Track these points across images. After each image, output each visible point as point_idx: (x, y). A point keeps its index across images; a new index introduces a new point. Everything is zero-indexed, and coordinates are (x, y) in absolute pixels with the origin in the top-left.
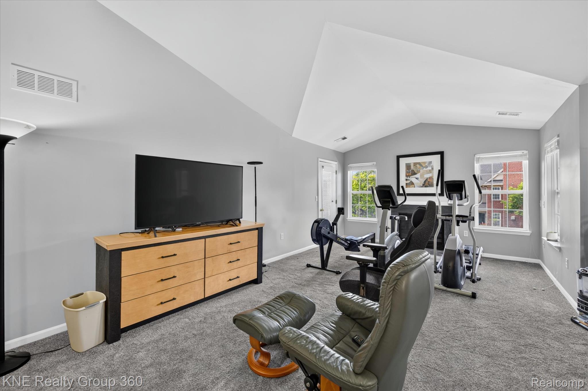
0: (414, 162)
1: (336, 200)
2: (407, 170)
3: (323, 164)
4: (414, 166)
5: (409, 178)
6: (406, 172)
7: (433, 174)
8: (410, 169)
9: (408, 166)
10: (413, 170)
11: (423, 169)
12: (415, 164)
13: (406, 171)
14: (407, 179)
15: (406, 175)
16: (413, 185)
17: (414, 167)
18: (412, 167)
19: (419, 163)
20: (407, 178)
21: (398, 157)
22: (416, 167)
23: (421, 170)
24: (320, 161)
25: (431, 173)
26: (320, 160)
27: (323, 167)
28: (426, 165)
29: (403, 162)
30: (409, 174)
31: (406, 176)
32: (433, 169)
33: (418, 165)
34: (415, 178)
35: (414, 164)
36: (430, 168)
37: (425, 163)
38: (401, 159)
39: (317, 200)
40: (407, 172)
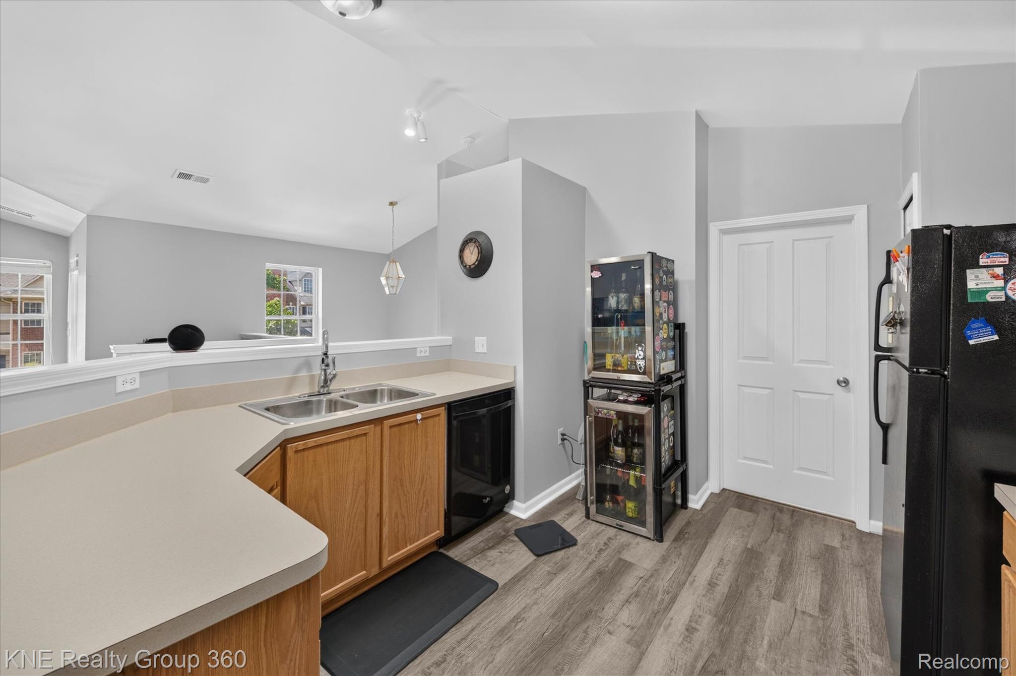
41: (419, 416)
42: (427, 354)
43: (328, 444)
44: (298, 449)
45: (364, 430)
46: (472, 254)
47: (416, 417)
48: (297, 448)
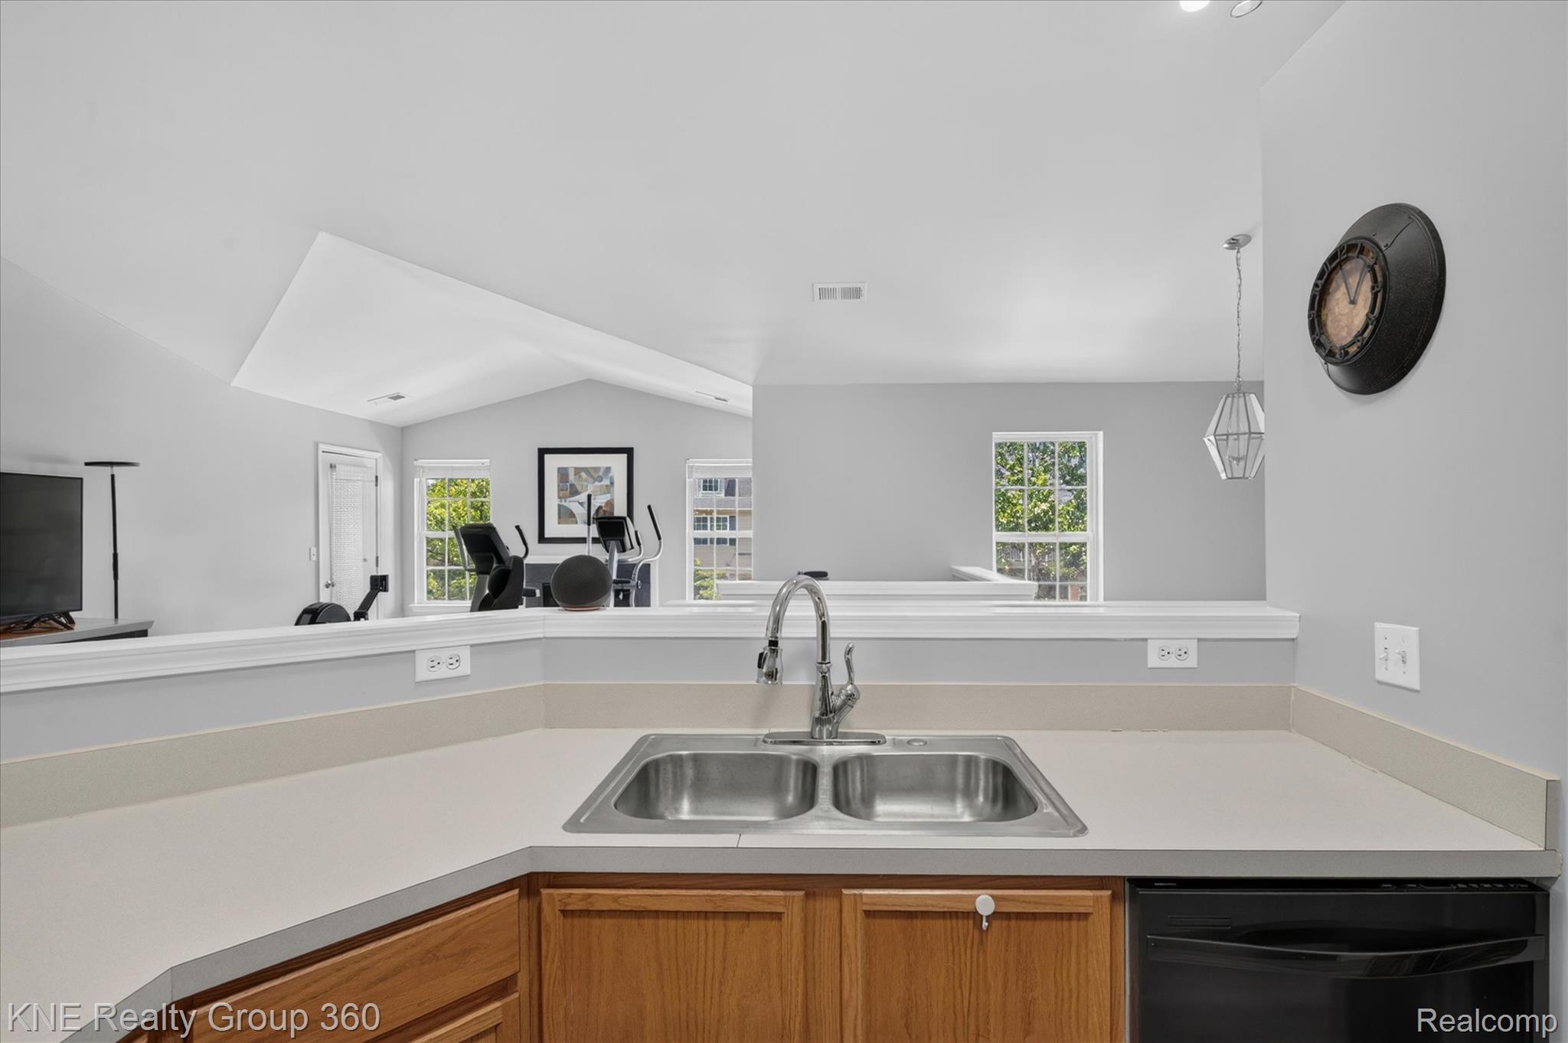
0: (576, 466)
1: (377, 558)
2: (561, 484)
3: (333, 459)
4: (575, 475)
5: (565, 501)
6: (558, 488)
7: (612, 496)
8: (568, 482)
9: (563, 473)
10: (574, 485)
11: (594, 483)
12: (578, 471)
13: (559, 485)
14: (562, 504)
15: (558, 495)
16: (574, 519)
17: (575, 478)
18: (572, 477)
19: (586, 470)
20: (561, 501)
21: (542, 452)
22: (580, 477)
23: (590, 486)
24: (323, 452)
25: (609, 492)
26: (322, 447)
27: (332, 466)
28: (601, 474)
29: (552, 462)
30: (565, 492)
31: (559, 497)
32: (612, 483)
33: (583, 474)
34: (577, 504)
35: (575, 471)
36: (606, 482)
37: (596, 469)
38: (547, 457)
39: (314, 558)
40: (560, 489)
41: (985, 903)
42: (1192, 661)
43: (656, 914)
44: (569, 908)
45: (770, 901)
46: (1353, 302)
47: (974, 902)
48: (566, 904)
